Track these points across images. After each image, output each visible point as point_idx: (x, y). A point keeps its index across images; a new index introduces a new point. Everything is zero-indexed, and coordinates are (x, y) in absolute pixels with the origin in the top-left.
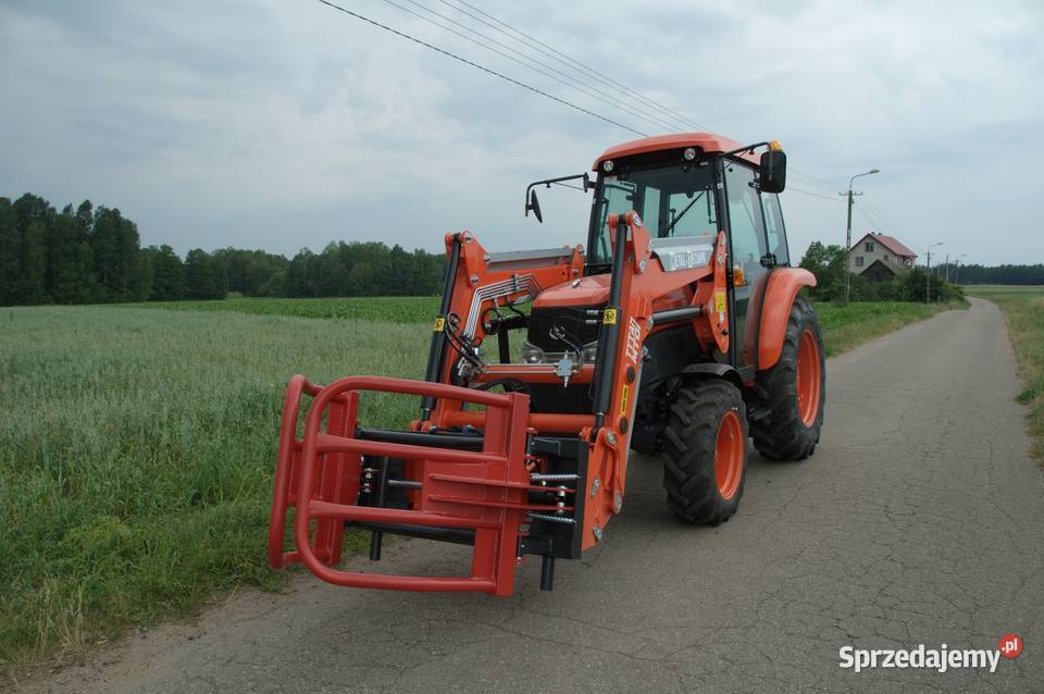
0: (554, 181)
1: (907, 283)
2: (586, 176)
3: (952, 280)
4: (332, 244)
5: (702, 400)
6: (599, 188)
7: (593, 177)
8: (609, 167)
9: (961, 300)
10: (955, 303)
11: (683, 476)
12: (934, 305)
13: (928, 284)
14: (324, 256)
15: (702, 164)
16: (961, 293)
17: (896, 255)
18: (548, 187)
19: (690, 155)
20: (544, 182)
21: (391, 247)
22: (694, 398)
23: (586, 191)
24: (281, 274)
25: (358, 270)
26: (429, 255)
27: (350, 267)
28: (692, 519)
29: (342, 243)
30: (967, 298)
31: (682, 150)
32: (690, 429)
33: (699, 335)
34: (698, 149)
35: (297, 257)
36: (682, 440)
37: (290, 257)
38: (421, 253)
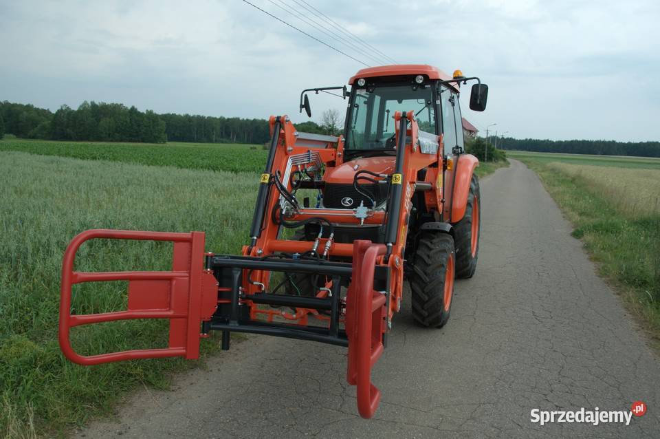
0: (321, 89)
1: (473, 149)
2: (345, 88)
3: (499, 148)
4: (85, 103)
5: (437, 248)
6: (352, 96)
7: (349, 89)
8: (362, 83)
9: (505, 160)
10: (502, 162)
11: (427, 298)
12: (490, 164)
13: (486, 150)
14: (79, 111)
15: (426, 86)
16: (505, 156)
17: (466, 130)
18: (317, 93)
19: (420, 80)
20: (315, 90)
21: (129, 108)
22: (432, 246)
23: (345, 98)
24: (47, 123)
25: (105, 122)
26: (155, 114)
27: (98, 120)
28: (428, 325)
29: (93, 103)
30: (508, 159)
31: (414, 77)
32: (431, 267)
33: (427, 202)
34: (426, 77)
35: (60, 111)
36: (426, 273)
37: (54, 111)
38: (150, 113)
